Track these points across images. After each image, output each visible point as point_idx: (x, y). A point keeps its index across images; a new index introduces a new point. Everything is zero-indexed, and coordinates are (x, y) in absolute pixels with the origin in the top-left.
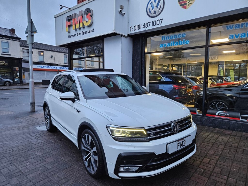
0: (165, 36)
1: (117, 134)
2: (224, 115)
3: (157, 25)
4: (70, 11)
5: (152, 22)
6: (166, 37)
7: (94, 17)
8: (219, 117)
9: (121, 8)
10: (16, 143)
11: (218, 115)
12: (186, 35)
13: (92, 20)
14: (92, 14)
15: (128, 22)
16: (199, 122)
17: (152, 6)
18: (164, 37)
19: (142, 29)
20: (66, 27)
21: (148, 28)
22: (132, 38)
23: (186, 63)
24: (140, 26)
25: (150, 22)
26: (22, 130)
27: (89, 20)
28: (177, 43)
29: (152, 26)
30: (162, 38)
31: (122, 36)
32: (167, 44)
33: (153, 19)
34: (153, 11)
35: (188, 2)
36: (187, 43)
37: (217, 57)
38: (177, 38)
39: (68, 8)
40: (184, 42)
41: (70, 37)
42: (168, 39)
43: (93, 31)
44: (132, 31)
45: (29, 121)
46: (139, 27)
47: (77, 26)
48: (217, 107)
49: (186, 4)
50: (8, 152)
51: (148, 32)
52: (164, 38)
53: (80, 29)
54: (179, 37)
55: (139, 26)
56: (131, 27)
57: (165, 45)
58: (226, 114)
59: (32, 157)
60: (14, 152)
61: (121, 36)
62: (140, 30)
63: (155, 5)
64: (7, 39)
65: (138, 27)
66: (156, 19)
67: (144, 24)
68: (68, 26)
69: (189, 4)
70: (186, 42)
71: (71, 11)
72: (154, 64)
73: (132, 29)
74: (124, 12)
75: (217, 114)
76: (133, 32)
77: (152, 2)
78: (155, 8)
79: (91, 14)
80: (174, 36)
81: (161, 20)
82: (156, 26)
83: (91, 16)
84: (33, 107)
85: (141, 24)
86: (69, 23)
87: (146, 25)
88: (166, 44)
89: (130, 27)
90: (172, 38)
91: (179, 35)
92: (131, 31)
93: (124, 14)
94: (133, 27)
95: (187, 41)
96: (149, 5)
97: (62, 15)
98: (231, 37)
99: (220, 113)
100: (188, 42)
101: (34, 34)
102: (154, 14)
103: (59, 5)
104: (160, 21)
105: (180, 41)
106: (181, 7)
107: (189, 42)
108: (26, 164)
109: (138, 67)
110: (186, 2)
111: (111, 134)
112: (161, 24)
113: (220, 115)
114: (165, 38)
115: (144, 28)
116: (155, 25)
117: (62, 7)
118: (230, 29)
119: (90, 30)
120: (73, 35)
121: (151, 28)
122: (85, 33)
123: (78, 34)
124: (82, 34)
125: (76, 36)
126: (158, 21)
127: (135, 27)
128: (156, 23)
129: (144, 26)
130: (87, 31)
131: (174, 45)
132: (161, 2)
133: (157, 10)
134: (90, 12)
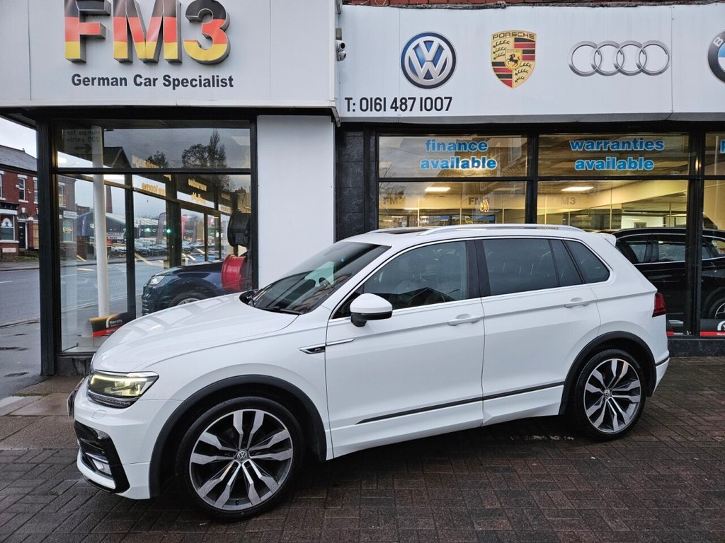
0: (433, 141)
3: (436, 109)
5: (421, 98)
7: (234, 36)
9: (338, 36)
12: (487, 148)
13: (228, 47)
15: (339, 83)
17: (419, 56)
19: (390, 114)
21: (407, 114)
24: (382, 103)
25: (414, 99)
28: (465, 163)
29: (421, 110)
30: (428, 143)
31: (333, 120)
32: (440, 161)
33: (425, 93)
35: (516, 74)
36: (491, 166)
40: (483, 163)
44: (354, 110)
46: (379, 104)
47: (145, 49)
49: (510, 76)
52: (431, 146)
54: (469, 148)
55: (378, 101)
56: (351, 99)
57: (435, 163)
62: (381, 114)
63: (429, 55)
65: (377, 103)
66: (433, 93)
67: (396, 99)
69: (517, 77)
70: (489, 164)
73: (354, 104)
76: (357, 114)
77: (418, 46)
78: (428, 65)
79: (225, 23)
80: (460, 144)
81: (449, 100)
82: (434, 113)
83: (225, 29)
85: (385, 99)
87: (402, 104)
88: (438, 162)
89: (346, 99)
90: (454, 149)
91: (470, 144)
92: (349, 110)
94: (356, 101)
95: (491, 161)
96: (410, 52)
100: (494, 164)
102: (425, 78)
104: (446, 102)
105: (473, 158)
106: (498, 80)
107: (496, 166)
110: (511, 71)
115: (396, 110)
116: (429, 107)
118: (577, 147)
119: (213, 77)
120: (107, 79)
121: (415, 114)
122: (184, 82)
123: (138, 78)
124: (167, 83)
125: (126, 85)
126: (439, 101)
127: (364, 101)
128: (434, 103)
129: (394, 106)
130: (196, 81)
131: (460, 166)
132: (447, 53)
133: (435, 71)
134: (225, 19)
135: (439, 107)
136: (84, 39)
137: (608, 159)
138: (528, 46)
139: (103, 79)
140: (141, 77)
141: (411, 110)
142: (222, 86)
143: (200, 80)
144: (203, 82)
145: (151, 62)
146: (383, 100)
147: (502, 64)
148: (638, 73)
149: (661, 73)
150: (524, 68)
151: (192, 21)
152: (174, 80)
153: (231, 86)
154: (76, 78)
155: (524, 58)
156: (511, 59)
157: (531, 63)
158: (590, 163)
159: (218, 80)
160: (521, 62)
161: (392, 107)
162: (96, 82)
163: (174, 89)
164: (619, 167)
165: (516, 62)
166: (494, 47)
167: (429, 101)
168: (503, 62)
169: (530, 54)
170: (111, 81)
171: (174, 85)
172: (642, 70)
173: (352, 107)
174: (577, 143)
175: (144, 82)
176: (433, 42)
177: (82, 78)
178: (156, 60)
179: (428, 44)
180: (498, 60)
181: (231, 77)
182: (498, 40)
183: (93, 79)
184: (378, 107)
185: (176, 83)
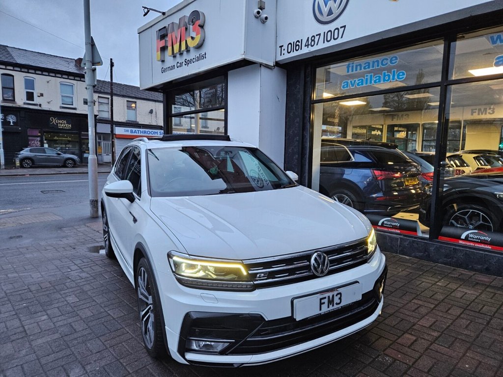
0: (353, 63)
1: (187, 272)
2: (479, 241)
3: (334, 39)
4: (163, 19)
5: (325, 33)
6: (357, 66)
7: (206, 27)
8: (468, 244)
9: (259, 6)
10: (40, 276)
11: (467, 239)
12: (398, 61)
13: (203, 35)
14: (203, 22)
15: (277, 36)
16: (422, 254)
18: (351, 65)
19: (305, 50)
20: (157, 52)
21: (315, 48)
22: (285, 70)
23: (419, 123)
24: (300, 44)
26: (61, 252)
27: (197, 35)
28: (378, 78)
29: (324, 42)
30: (348, 67)
31: (262, 66)
32: (357, 80)
33: (326, 28)
34: (325, 10)
36: (401, 77)
37: (494, 109)
38: (378, 66)
39: (160, 12)
40: (394, 76)
41: (163, 71)
42: (360, 69)
43: (203, 57)
44: (284, 54)
45: (81, 234)
46: (298, 45)
47: (176, 48)
48: (468, 222)
50: (20, 292)
51: (316, 56)
52: (350, 68)
53: (181, 54)
54: (383, 65)
55: (298, 43)
56: (283, 46)
57: (353, 82)
58: (483, 238)
59: (57, 305)
60: (30, 293)
61: (260, 67)
62: (300, 52)
64: (70, 79)
65: (296, 45)
66: (332, 27)
67: (308, 38)
68: (161, 48)
70: (398, 75)
71: (166, 17)
72: (348, 124)
73: (284, 50)
74: (265, 16)
75: (463, 237)
76: (286, 56)
78: (330, 4)
79: (200, 22)
80: (374, 63)
81: (343, 28)
82: (333, 43)
83: (202, 26)
84: (95, 209)
85: (302, 40)
86: (162, 43)
87: (312, 40)
88: (355, 81)
89: (280, 47)
90: (369, 68)
91: (383, 61)
92: (281, 55)
93: (266, 18)
94: (285, 47)
95: (400, 72)
97: (151, 26)
98: (501, 61)
99: (471, 236)
100: (404, 74)
101: (97, 67)
102: (328, 16)
103: (143, 7)
104: (341, 30)
105: (385, 73)
107: (405, 76)
108: (39, 318)
109: (296, 132)
111: (174, 270)
112: (342, 37)
113: (469, 239)
114: (353, 67)
115: (308, 47)
116: (329, 39)
117: (148, 11)
118: (498, 42)
119: (200, 55)
120: (170, 67)
121: (321, 46)
122: (191, 61)
124: (186, 63)
125: (175, 69)
126: (336, 31)
127: (290, 46)
128: (333, 34)
129: (307, 44)
130: (194, 59)
131: (373, 82)
133: (335, 7)
135: (336, 36)
141: (317, 44)
142: (203, 59)
146: (300, 41)
152: (188, 61)
153: (206, 58)
161: (305, 46)
163: (188, 66)
171: (188, 64)
173: (283, 52)
175: (179, 65)
181: (205, 53)
183: (167, 68)
184: (297, 47)
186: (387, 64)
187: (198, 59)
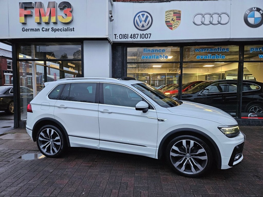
0: (146, 49)
5: (141, 34)
6: (148, 50)
9: (110, 13)
12: (165, 51)
14: (72, 10)
15: (112, 29)
17: (140, 19)
19: (129, 40)
20: (21, 16)
21: (136, 40)
24: (127, 36)
25: (138, 34)
27: (68, 16)
28: (157, 57)
29: (140, 38)
30: (144, 50)
33: (142, 32)
34: (140, 25)
35: (174, 25)
42: (150, 52)
44: (117, 39)
47: (45, 19)
49: (172, 26)
54: (159, 52)
55: (125, 35)
56: (116, 35)
61: (109, 42)
62: (126, 40)
63: (143, 19)
65: (125, 36)
66: (145, 32)
67: (132, 34)
69: (174, 26)
70: (165, 57)
73: (117, 36)
77: (139, 16)
78: (143, 23)
80: (155, 50)
81: (150, 35)
82: (145, 39)
83: (71, 12)
85: (128, 34)
87: (134, 36)
88: (148, 56)
89: (114, 35)
90: (153, 52)
91: (159, 50)
93: (113, 20)
96: (137, 18)
102: (142, 27)
106: (167, 27)
110: (172, 24)
115: (132, 38)
116: (143, 37)
118: (197, 51)
119: (68, 28)
120: (33, 29)
121: (139, 39)
122: (58, 30)
123: (43, 29)
124: (53, 30)
125: (39, 31)
126: (147, 35)
127: (121, 35)
128: (145, 36)
129: (131, 37)
130: (62, 29)
131: (155, 58)
132: (149, 18)
133: (145, 24)
134: (71, 8)
135: (146, 37)
136: (26, 16)
137: (209, 55)
138: (178, 15)
139: (32, 29)
140: (44, 28)
141: (137, 38)
142: (71, 31)
143: (63, 29)
144: (64, 30)
145: (47, 23)
146: (127, 35)
147: (169, 22)
148: (218, 24)
149: (226, 24)
150: (177, 23)
151: (61, 9)
152: (55, 29)
153: (74, 31)
154: (23, 29)
155: (177, 20)
156: (172, 20)
157: (179, 21)
158: (202, 56)
159: (69, 29)
160: (176, 21)
161: (130, 37)
162: (30, 30)
163: (55, 32)
164: (212, 58)
165: (174, 21)
166: (166, 16)
167: (143, 35)
168: (169, 21)
169: (179, 18)
170: (34, 30)
171: (55, 31)
172: (219, 23)
173: (116, 37)
174: (197, 49)
175: (45, 30)
176: (145, 14)
177: (25, 29)
178: (49, 22)
179: (143, 15)
180: (168, 20)
181: (73, 28)
182: (168, 13)
183: (29, 29)
184: (125, 37)
185: (56, 30)
186: (161, 52)
187: (66, 30)
